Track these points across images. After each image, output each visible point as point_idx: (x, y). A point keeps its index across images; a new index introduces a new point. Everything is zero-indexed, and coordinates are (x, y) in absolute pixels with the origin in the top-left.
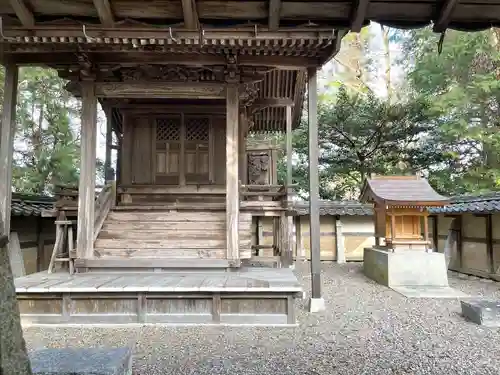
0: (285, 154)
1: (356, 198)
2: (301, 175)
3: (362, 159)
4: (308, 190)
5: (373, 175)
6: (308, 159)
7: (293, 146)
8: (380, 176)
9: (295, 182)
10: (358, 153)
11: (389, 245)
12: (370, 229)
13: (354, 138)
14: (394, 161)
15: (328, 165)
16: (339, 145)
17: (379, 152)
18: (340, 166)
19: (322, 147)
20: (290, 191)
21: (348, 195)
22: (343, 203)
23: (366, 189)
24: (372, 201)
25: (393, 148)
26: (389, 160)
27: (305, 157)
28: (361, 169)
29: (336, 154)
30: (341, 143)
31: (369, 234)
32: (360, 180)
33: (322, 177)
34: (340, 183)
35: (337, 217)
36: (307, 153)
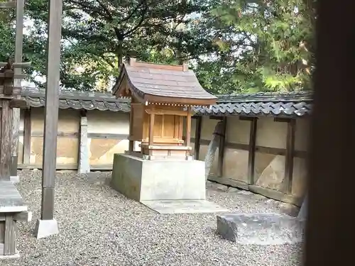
0: (14, 18)
1: (110, 89)
2: (35, 50)
3: (121, 38)
4: (44, 73)
5: (133, 60)
6: (48, 29)
7: (27, 7)
8: (141, 63)
9: (26, 60)
10: (116, 29)
11: (145, 151)
12: (125, 129)
13: (112, 8)
14: (159, 44)
15: (75, 41)
16: (92, 15)
17: (142, 31)
18: (92, 43)
19: (69, 14)
20: (18, 72)
21: (99, 84)
22: (92, 95)
23: (122, 78)
24: (129, 95)
25: (160, 28)
26: (153, 43)
27: (43, 25)
28: (118, 50)
29: (87, 26)
30: (94, 12)
31: (121, 137)
32: (116, 65)
33: (66, 56)
34: (89, 67)
35: (83, 113)
36: (46, 19)
